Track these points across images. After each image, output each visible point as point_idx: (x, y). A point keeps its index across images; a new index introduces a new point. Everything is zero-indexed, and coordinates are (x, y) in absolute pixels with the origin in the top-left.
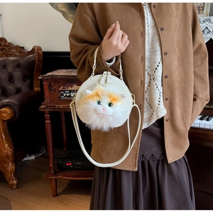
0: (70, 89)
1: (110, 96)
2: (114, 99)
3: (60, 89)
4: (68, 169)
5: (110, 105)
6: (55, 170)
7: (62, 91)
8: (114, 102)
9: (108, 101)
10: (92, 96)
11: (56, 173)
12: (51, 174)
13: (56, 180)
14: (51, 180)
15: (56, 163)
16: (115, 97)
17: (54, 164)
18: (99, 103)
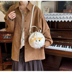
0: (6, 35)
1: (39, 38)
2: (40, 39)
3: (3, 35)
4: (7, 61)
5: (39, 41)
6: (2, 62)
7: (4, 36)
8: (40, 40)
9: (39, 40)
10: (34, 40)
11: (3, 63)
12: (1, 63)
13: (3, 65)
14: (1, 65)
15: (3, 59)
16: (40, 38)
17: (2, 60)
18: (36, 41)
